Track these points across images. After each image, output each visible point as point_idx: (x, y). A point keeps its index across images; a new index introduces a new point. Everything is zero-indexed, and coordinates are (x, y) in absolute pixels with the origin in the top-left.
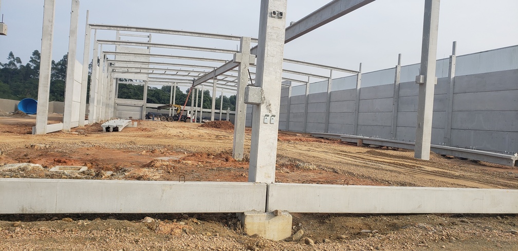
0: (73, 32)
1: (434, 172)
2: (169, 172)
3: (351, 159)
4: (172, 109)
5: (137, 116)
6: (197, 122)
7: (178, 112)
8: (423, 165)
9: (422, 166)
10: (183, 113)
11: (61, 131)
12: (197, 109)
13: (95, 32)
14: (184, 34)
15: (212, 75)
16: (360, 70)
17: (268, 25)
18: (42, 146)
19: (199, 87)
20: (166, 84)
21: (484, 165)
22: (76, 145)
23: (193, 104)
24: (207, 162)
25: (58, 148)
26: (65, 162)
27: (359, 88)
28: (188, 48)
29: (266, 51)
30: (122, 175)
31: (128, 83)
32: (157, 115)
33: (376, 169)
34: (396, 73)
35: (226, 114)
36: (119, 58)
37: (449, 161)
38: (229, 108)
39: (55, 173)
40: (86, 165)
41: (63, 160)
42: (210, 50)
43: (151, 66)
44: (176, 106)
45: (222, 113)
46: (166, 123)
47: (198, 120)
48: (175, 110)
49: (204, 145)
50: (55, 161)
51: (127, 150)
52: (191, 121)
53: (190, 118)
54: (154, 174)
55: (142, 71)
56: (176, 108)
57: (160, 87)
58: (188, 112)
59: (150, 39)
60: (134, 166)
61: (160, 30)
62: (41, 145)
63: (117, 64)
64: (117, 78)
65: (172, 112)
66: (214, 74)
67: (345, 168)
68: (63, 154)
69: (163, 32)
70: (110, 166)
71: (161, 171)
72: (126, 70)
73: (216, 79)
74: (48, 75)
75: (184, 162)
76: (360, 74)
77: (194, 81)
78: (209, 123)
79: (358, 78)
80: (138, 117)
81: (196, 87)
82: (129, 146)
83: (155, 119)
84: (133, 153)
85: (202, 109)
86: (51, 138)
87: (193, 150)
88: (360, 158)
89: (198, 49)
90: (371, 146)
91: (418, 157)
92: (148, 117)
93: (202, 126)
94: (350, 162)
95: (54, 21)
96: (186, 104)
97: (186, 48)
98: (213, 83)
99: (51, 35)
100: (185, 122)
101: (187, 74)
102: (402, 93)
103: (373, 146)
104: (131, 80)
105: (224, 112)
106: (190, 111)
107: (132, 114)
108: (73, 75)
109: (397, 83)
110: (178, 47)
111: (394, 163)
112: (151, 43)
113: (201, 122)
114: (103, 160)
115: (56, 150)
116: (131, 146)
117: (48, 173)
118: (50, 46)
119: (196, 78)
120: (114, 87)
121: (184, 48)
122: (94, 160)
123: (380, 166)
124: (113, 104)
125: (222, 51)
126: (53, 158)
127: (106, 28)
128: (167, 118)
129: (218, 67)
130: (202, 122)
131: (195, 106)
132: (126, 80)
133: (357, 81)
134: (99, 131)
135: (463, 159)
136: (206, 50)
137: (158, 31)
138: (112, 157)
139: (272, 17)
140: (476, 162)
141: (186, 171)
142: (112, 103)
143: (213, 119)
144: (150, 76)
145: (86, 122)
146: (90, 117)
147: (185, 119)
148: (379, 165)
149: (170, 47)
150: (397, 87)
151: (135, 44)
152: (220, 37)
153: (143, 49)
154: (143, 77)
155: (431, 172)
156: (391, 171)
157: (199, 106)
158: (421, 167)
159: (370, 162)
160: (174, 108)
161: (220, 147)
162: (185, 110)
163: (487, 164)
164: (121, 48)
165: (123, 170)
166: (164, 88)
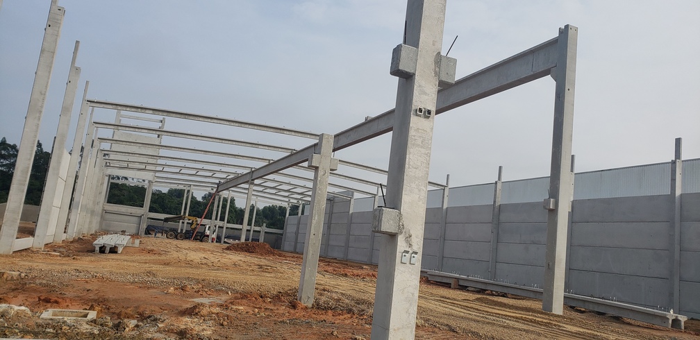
0: (66, 110)
1: (580, 334)
2: (222, 325)
3: (462, 310)
4: (183, 223)
5: (132, 229)
6: (217, 242)
7: (193, 227)
8: (559, 322)
9: (561, 325)
10: (199, 229)
11: (29, 249)
12: (219, 223)
13: (93, 111)
14: (219, 121)
15: (248, 178)
16: (447, 184)
17: (411, 125)
18: (16, 274)
19: (225, 194)
20: (174, 187)
21: (629, 324)
22: (67, 275)
23: (214, 217)
24: (266, 309)
25: (40, 278)
26: (56, 302)
27: (445, 207)
28: (221, 141)
29: (407, 160)
30: (153, 327)
31: (120, 182)
32: (162, 231)
33: (504, 327)
34: (496, 191)
35: (260, 232)
36: (116, 147)
37: (583, 316)
38: (265, 224)
39: (50, 322)
40: (92, 308)
41: (54, 299)
42: (251, 145)
43: (160, 161)
44: (190, 218)
45: (254, 231)
46: (175, 242)
47: (219, 239)
48: (188, 223)
49: (251, 281)
50: (40, 299)
51: (145, 286)
52: (210, 241)
53: (208, 236)
54: (201, 328)
55: (148, 167)
56: (190, 222)
57: (165, 190)
58: (208, 226)
59: (163, 125)
60: (166, 311)
61: (186, 114)
62: (13, 273)
63: (112, 156)
64: (110, 176)
65: (182, 226)
66: (251, 177)
67: (464, 325)
68: (51, 289)
69: (191, 117)
70: (129, 311)
71: (211, 322)
72: (125, 165)
73: (253, 184)
74: (28, 168)
75: (234, 307)
76: (447, 189)
77: (219, 185)
78: (238, 245)
79: (444, 194)
80: (134, 231)
81: (221, 193)
82: (146, 278)
83: (159, 235)
84: (155, 290)
85: (225, 224)
86: (24, 260)
87: (240, 288)
88: (474, 309)
89: (234, 143)
90: (470, 289)
91: (547, 310)
92: (148, 232)
93: (228, 249)
94: (462, 314)
95: (47, 94)
96: (204, 216)
97: (218, 141)
98: (248, 189)
99: (41, 112)
100: (201, 241)
101: (210, 174)
102: (503, 217)
103: (472, 289)
104: (126, 178)
105: (257, 229)
106: (210, 226)
107: (124, 226)
108: (58, 169)
109: (497, 204)
110: (207, 139)
111: (521, 318)
112: (164, 130)
113: (222, 242)
114: (115, 301)
115: (38, 281)
116: (150, 279)
117: (40, 321)
118: (37, 128)
119: (222, 181)
120: (105, 188)
121: (214, 140)
122: (101, 299)
123: (505, 322)
124: (100, 211)
125: (267, 148)
126: (35, 295)
127: (111, 107)
128: (175, 234)
129: (258, 167)
130: (225, 242)
131: (216, 219)
132: (119, 178)
133: (443, 197)
134: (88, 251)
135: (599, 313)
136: (245, 144)
137: (183, 116)
138: (128, 296)
139: (417, 115)
140: (617, 319)
141: (246, 324)
142: (99, 209)
143: (243, 240)
144: (157, 174)
145: (64, 237)
146: (69, 230)
147: (202, 237)
148: (504, 320)
149: (195, 137)
150: (496, 210)
151: (146, 131)
152: (268, 129)
153: (153, 138)
154: (148, 176)
155: (576, 333)
156: (527, 331)
157: (222, 219)
158: (559, 326)
159: (490, 315)
160: (186, 221)
161: (276, 285)
162: (201, 225)
163: (632, 322)
164: (121, 134)
165: (152, 318)
166: (171, 192)
